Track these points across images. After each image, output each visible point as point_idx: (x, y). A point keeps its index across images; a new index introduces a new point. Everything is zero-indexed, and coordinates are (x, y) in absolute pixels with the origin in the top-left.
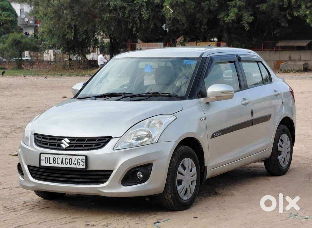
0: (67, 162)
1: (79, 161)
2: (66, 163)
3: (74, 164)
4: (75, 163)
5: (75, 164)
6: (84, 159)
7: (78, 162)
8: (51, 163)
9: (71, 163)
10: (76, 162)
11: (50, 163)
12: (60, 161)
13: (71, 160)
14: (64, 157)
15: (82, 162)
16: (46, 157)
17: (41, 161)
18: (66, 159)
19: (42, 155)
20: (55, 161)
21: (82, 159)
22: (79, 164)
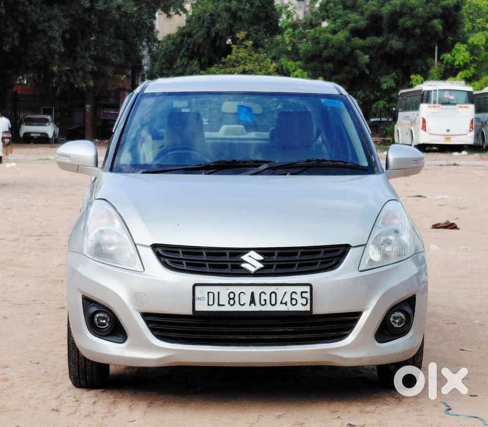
0: (265, 300)
1: (293, 297)
2: (263, 303)
3: (281, 303)
4: (284, 302)
5: (286, 304)
6: (306, 292)
7: (292, 299)
8: (223, 305)
9: (273, 303)
10: (287, 299)
11: (219, 305)
12: (246, 299)
13: (273, 295)
14: (257, 290)
15: (302, 297)
16: (209, 293)
17: (197, 302)
18: (263, 295)
19: (197, 288)
20: (233, 299)
21: (302, 293)
22: (294, 302)
